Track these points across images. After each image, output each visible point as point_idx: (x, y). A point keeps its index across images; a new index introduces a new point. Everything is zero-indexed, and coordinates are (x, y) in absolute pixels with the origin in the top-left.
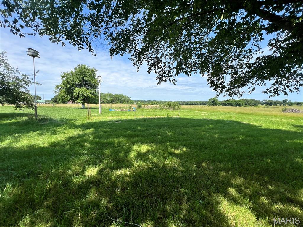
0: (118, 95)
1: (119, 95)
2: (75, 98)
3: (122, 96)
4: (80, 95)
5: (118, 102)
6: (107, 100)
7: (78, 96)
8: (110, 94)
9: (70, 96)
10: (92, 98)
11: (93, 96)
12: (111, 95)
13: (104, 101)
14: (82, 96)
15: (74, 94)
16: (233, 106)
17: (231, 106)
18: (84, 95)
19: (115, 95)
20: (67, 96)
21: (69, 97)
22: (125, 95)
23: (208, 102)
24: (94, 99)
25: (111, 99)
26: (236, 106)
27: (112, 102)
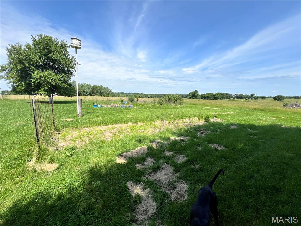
0: (97, 86)
1: (99, 86)
2: (35, 86)
3: (101, 87)
4: (43, 82)
5: (97, 94)
6: (84, 91)
7: (39, 83)
8: (87, 85)
9: (25, 83)
10: (63, 88)
11: (64, 84)
12: (89, 86)
13: (81, 93)
14: (46, 85)
15: (33, 80)
16: (210, 99)
17: (209, 99)
18: (50, 83)
19: (93, 86)
20: (21, 83)
21: (24, 85)
22: (105, 86)
23: (189, 95)
24: (67, 88)
25: (89, 91)
26: (213, 99)
27: (90, 94)
